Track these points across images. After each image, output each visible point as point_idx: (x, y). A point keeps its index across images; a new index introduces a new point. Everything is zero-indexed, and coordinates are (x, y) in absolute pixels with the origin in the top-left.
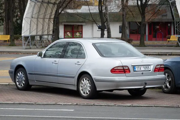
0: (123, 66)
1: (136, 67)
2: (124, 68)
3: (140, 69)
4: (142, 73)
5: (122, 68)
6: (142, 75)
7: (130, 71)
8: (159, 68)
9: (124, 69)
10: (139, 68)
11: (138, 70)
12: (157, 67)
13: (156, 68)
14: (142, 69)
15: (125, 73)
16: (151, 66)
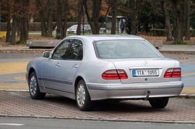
0: (117, 70)
1: (136, 71)
2: (119, 72)
3: (143, 74)
4: (146, 79)
5: (116, 73)
6: (146, 81)
7: (126, 77)
8: (173, 72)
9: (118, 74)
10: (141, 72)
11: (139, 75)
12: (169, 71)
13: (166, 72)
14: (146, 73)
15: (120, 78)
16: (160, 70)
